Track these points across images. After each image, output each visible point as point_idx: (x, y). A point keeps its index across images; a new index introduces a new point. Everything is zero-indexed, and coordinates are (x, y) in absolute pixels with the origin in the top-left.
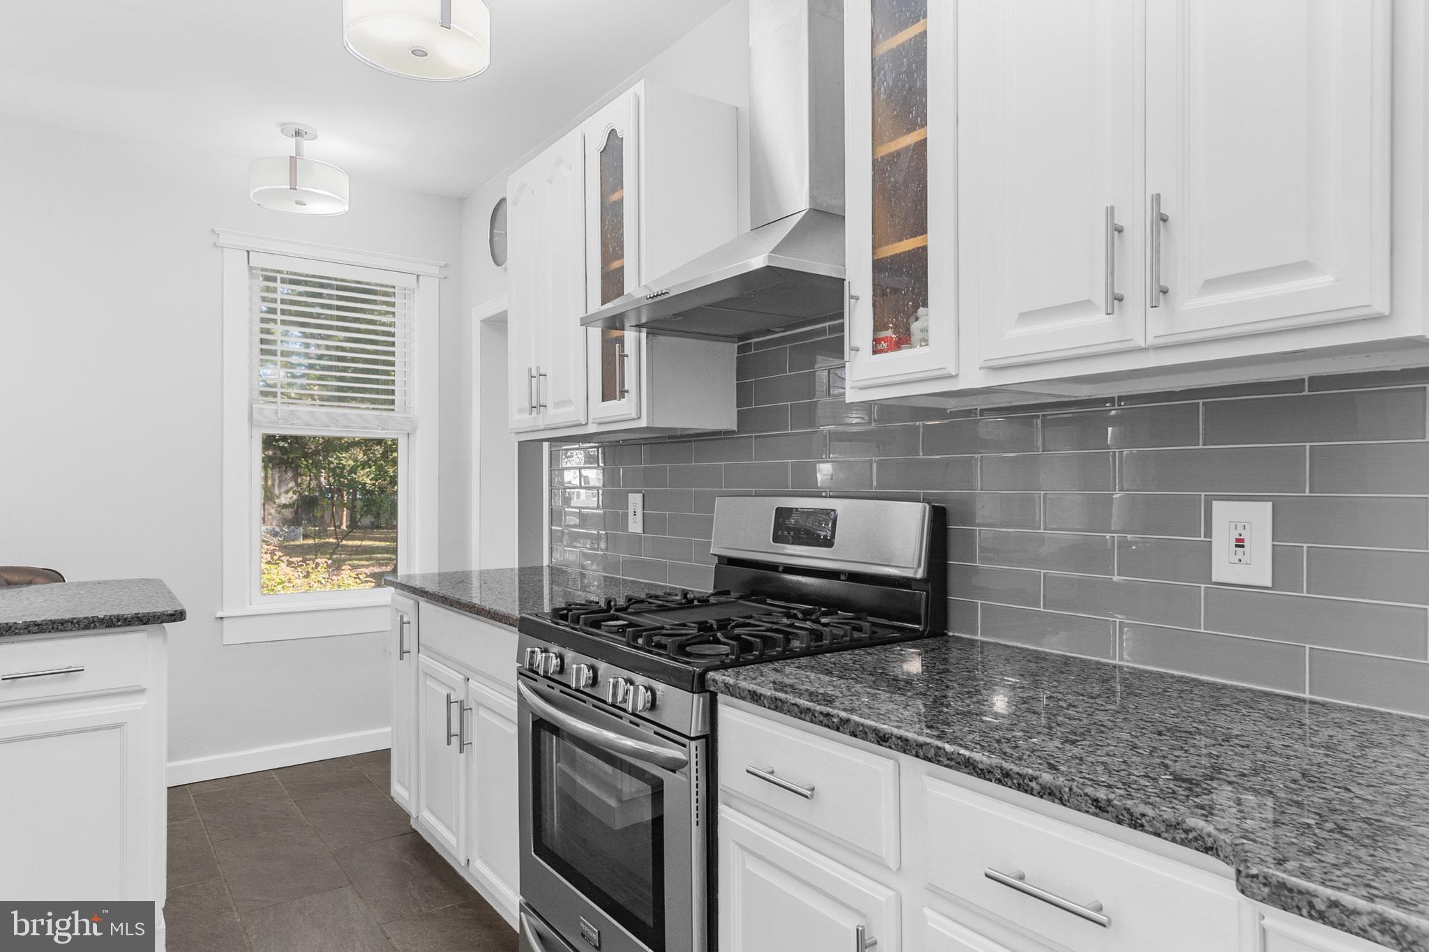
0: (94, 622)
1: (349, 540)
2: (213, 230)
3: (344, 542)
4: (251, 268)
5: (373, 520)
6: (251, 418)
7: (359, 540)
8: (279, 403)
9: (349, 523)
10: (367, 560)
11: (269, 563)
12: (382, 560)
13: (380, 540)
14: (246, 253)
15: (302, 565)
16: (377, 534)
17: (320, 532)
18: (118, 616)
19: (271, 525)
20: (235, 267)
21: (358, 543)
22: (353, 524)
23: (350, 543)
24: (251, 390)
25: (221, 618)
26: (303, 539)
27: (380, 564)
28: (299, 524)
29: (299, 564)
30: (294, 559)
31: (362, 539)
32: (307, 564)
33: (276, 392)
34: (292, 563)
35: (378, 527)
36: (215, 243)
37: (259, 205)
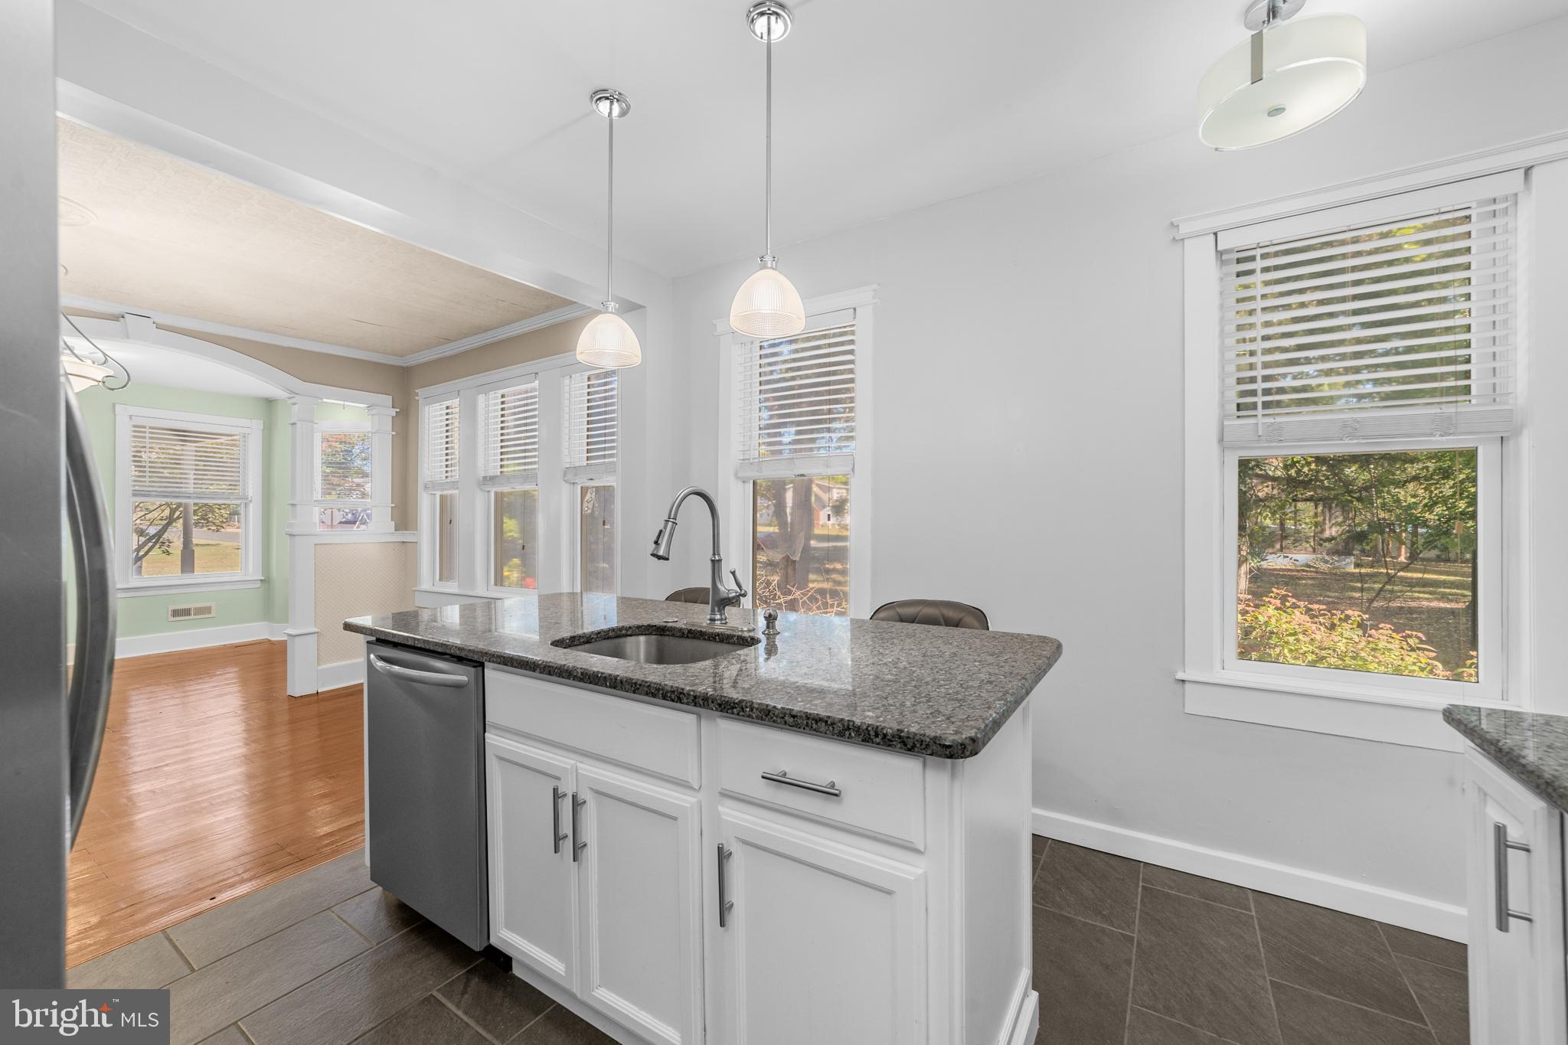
0: (849, 729)
1: (1408, 571)
2: (1172, 224)
3: (1401, 574)
4: (1220, 254)
5: (1439, 553)
6: (1221, 440)
7: (1420, 572)
8: (1260, 416)
9: (1408, 555)
10: (1430, 593)
11: (1277, 609)
12: (1451, 595)
13: (1448, 574)
14: (1212, 237)
15: (1324, 615)
16: (1442, 566)
17: (1373, 562)
18: (877, 727)
19: (1321, 554)
20: (1200, 259)
21: (1420, 575)
22: (1413, 556)
23: (1409, 575)
24: (1222, 406)
25: (1183, 681)
26: (1355, 568)
27: (1448, 599)
28: (1350, 554)
29: (1322, 612)
30: (1315, 606)
31: (1424, 571)
32: (1333, 615)
33: (1256, 402)
34: (1311, 610)
35: (1448, 560)
36: (1174, 239)
37: (1216, 149)
